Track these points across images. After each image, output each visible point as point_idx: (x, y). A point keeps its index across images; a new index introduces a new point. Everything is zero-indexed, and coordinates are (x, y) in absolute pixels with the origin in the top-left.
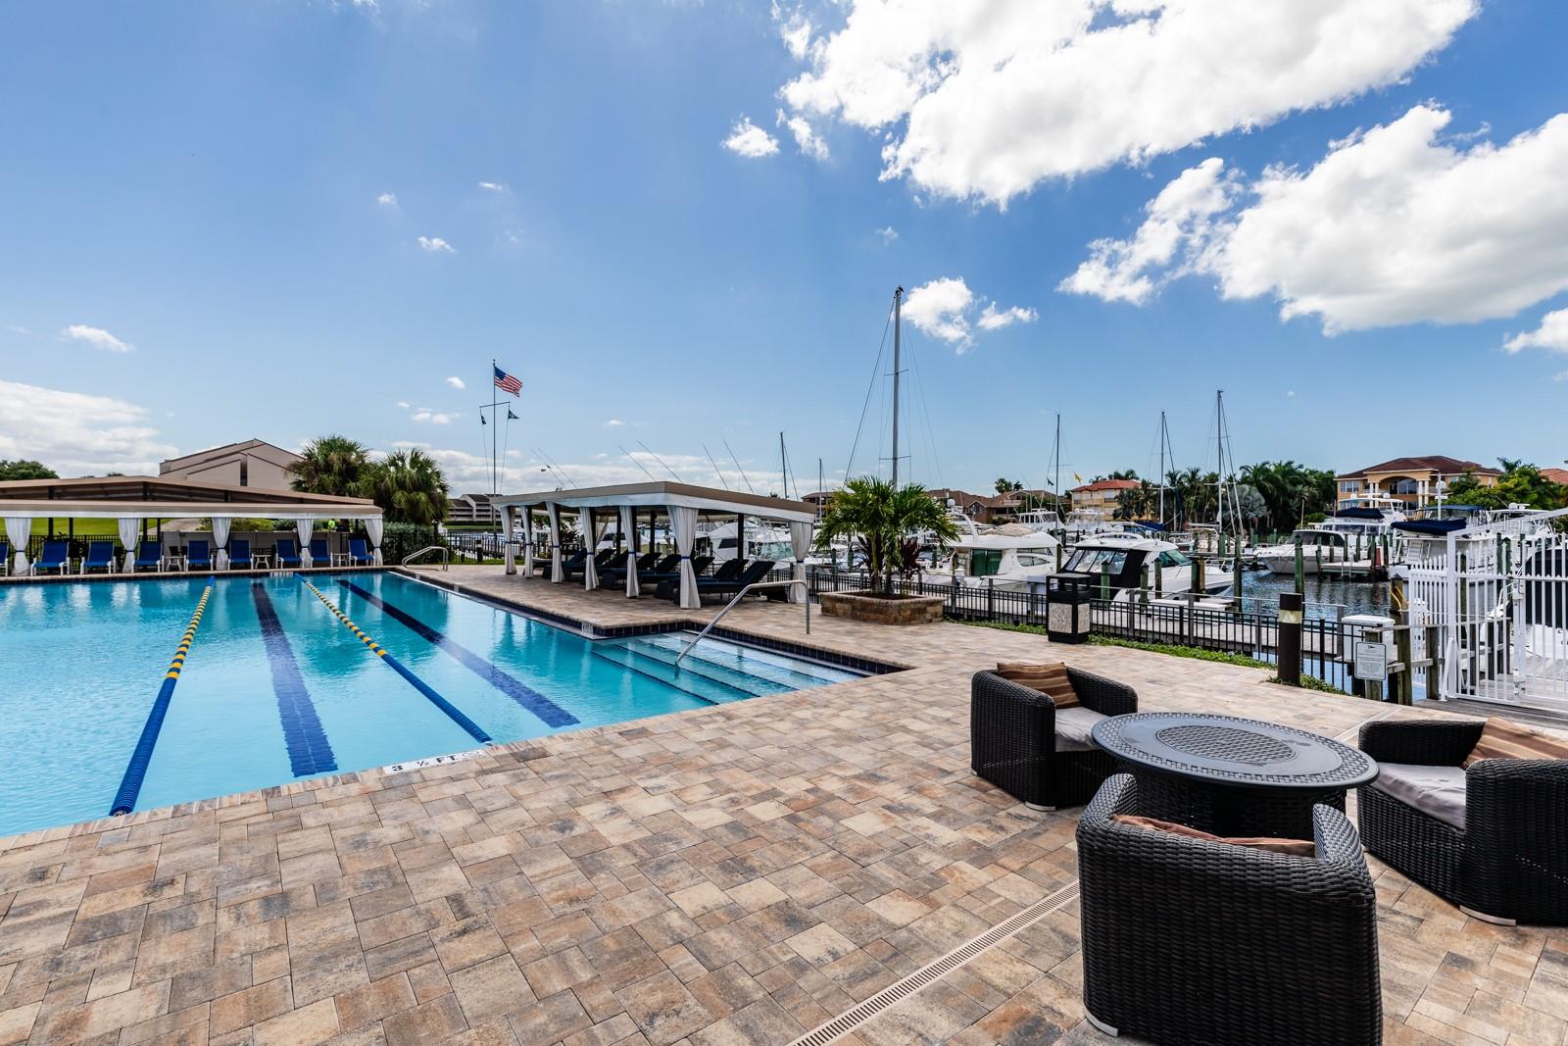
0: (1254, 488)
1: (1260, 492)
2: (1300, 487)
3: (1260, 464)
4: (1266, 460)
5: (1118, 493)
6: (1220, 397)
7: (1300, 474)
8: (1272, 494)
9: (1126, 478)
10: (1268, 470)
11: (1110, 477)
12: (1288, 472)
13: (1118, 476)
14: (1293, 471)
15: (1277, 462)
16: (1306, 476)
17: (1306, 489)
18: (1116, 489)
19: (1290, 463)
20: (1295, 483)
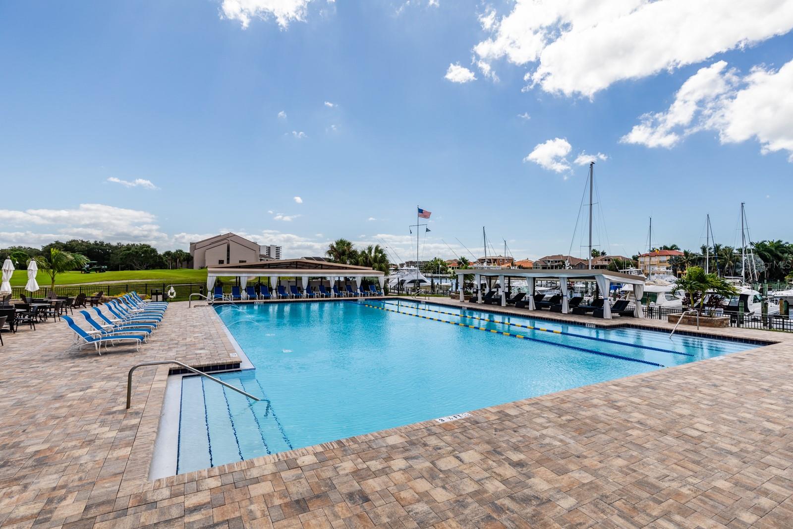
0: (757, 255)
1: (761, 258)
2: (786, 255)
3: (760, 242)
4: (765, 240)
5: (669, 258)
6: (743, 206)
7: (786, 247)
8: (770, 259)
9: (671, 249)
10: (766, 245)
11: (661, 248)
12: (779, 246)
13: (666, 248)
14: (782, 246)
15: (771, 240)
16: (789, 248)
17: (790, 256)
18: (667, 255)
19: (779, 241)
20: (783, 252)
